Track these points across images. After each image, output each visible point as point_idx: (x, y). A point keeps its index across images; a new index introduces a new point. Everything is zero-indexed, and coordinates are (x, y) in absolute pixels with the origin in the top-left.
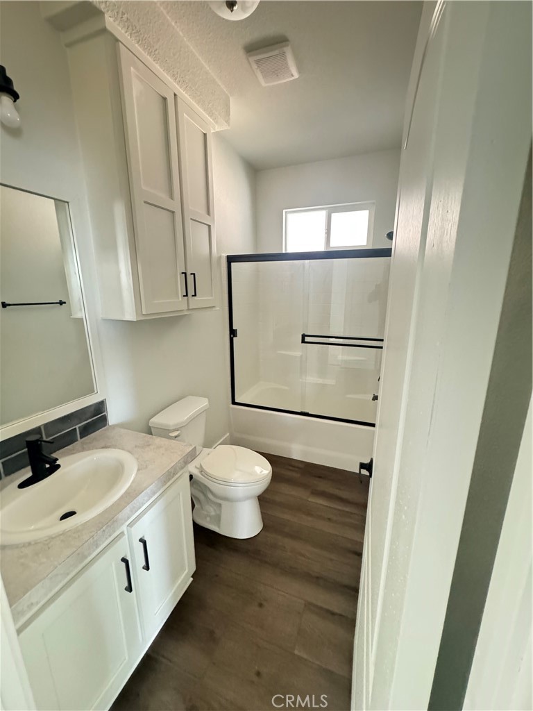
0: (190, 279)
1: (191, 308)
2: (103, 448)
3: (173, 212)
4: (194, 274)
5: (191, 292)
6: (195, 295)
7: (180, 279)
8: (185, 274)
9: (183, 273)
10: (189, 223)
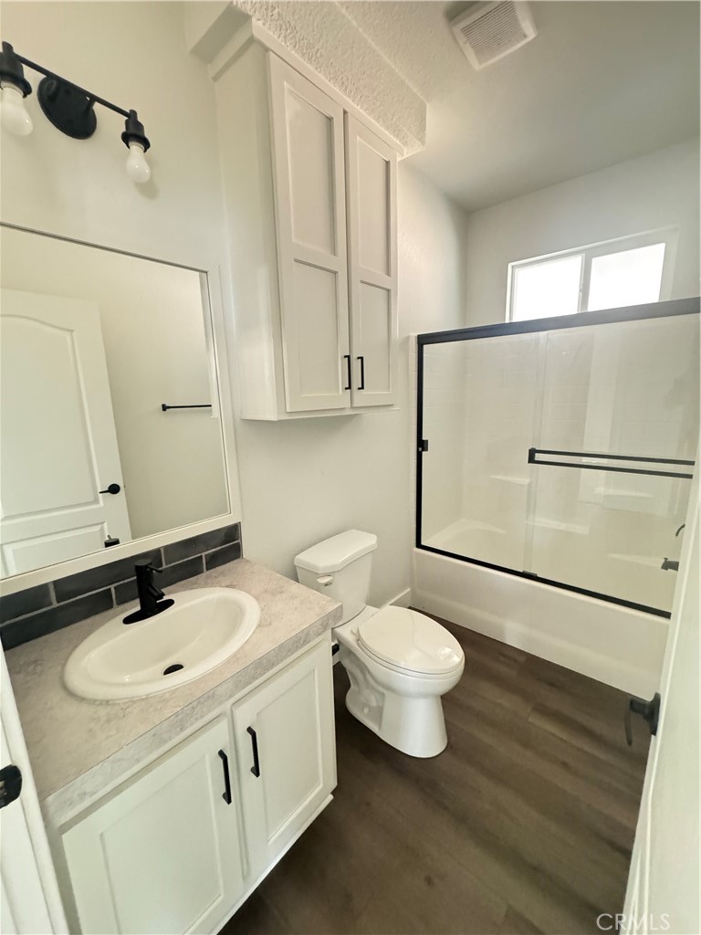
0: (356, 365)
1: (355, 405)
2: (227, 586)
3: (335, 273)
4: (362, 358)
5: (356, 382)
6: (362, 388)
7: (342, 365)
8: (348, 357)
9: (345, 357)
10: (356, 286)
